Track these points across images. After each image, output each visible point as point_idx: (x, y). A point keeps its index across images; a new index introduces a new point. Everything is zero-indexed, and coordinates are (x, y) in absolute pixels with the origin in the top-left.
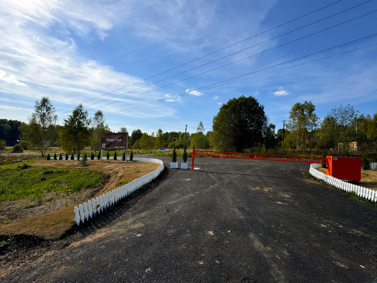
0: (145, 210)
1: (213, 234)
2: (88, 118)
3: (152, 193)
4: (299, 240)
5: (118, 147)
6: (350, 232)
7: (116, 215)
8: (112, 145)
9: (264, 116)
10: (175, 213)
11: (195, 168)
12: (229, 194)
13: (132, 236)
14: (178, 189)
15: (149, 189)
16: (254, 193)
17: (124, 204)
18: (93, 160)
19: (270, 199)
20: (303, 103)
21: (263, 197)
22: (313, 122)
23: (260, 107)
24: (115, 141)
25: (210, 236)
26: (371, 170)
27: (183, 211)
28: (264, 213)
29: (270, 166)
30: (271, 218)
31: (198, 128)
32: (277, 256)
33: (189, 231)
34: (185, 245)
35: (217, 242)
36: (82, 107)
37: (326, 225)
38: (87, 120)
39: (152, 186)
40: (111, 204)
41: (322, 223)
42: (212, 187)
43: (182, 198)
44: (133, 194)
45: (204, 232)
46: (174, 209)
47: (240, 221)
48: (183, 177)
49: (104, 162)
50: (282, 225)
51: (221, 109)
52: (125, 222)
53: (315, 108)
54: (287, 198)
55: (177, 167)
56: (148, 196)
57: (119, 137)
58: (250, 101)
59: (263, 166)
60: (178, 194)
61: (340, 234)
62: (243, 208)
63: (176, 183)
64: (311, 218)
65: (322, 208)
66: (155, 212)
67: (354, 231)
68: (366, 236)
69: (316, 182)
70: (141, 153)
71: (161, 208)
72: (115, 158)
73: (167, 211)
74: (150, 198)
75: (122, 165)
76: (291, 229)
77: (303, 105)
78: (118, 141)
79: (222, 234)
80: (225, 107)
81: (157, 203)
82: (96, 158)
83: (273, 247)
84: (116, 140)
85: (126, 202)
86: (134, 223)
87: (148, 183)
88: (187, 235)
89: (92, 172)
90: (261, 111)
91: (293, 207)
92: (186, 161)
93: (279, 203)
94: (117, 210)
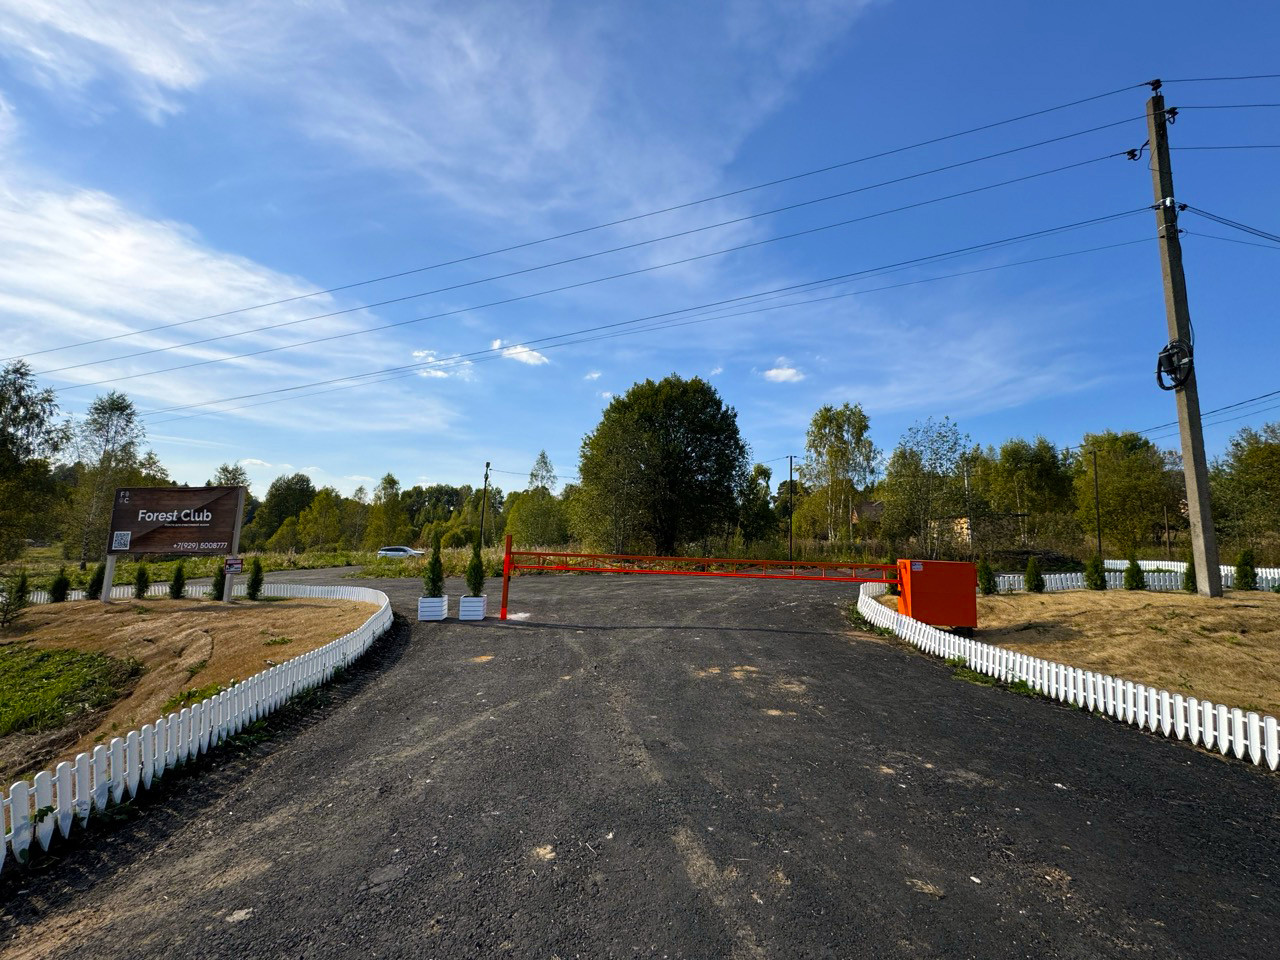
0: (286, 800)
1: (554, 854)
2: (55, 422)
3: (329, 723)
4: (821, 828)
5: (193, 545)
6: (950, 781)
7: (139, 840)
8: (164, 536)
9: (737, 441)
10: (414, 794)
11: (512, 617)
12: (620, 699)
13: (203, 927)
14: (440, 700)
15: (318, 708)
16: (703, 687)
17: (186, 787)
18: (59, 604)
19: (748, 704)
20: (840, 408)
21: (728, 699)
22: (865, 464)
23: (727, 411)
24: (179, 520)
25: (540, 864)
26: (998, 594)
27: (447, 784)
28: (726, 751)
29: (756, 595)
30: (746, 768)
31: (532, 475)
32: (755, 896)
33: (462, 858)
34: (438, 922)
35: (562, 886)
36: (23, 375)
37: (893, 768)
38: (48, 432)
39: (333, 694)
40: (118, 794)
41: (884, 763)
42: (567, 678)
43: (451, 733)
44: (240, 739)
45: (518, 853)
46: (411, 781)
47: (650, 793)
48: (465, 652)
49: (121, 611)
50: (775, 785)
51: (607, 414)
52: (181, 865)
53: (870, 424)
54: (796, 695)
55: (445, 616)
56: (310, 739)
57: (200, 504)
58: (695, 391)
59: (735, 597)
60: (437, 719)
61: (926, 790)
62: (663, 744)
63: (432, 678)
64: (856, 750)
65: (885, 717)
66: (327, 803)
67: (959, 774)
68: (986, 784)
69: (874, 639)
70: (304, 568)
71: (357, 781)
72: (177, 592)
73: (382, 792)
74: (315, 748)
75: (205, 619)
76: (800, 795)
77: (842, 414)
78: (195, 522)
79: (584, 848)
80: (619, 407)
81: (342, 765)
82: (76, 596)
83: (744, 867)
84: (187, 515)
85: (196, 776)
86: (225, 863)
87: (318, 687)
88: (450, 878)
89: (49, 656)
90: (729, 425)
91: (810, 720)
92: (480, 591)
93: (774, 713)
94: (150, 815)
